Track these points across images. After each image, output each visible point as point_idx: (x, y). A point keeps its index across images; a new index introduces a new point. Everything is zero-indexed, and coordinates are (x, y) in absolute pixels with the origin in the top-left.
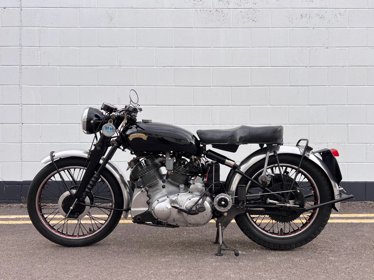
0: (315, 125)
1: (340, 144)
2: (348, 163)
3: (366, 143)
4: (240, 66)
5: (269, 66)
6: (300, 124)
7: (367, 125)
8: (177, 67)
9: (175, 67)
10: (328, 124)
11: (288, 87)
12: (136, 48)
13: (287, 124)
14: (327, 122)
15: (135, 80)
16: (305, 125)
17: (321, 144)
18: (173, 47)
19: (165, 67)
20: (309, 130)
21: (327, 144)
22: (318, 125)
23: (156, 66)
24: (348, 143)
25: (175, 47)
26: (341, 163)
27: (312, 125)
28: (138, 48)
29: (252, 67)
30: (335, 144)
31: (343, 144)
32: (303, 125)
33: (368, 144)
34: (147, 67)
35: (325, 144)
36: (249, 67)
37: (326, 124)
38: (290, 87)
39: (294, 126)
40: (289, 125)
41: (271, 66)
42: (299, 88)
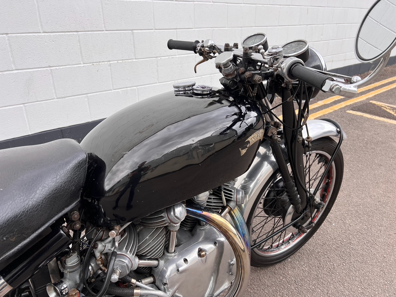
0: (88, 32)
1: (126, 61)
2: (138, 87)
3: (157, 57)
6: (63, 32)
7: (156, 31)
10: (106, 30)
13: (40, 33)
14: (105, 27)
16: (71, 33)
17: (100, 63)
20: (79, 42)
21: (108, 63)
22: (92, 32)
24: (136, 59)
26: (130, 88)
27: (83, 33)
30: (119, 61)
31: (129, 61)
32: (69, 33)
33: (158, 58)
35: (106, 63)
37: (103, 31)
39: (54, 36)
40: (43, 34)
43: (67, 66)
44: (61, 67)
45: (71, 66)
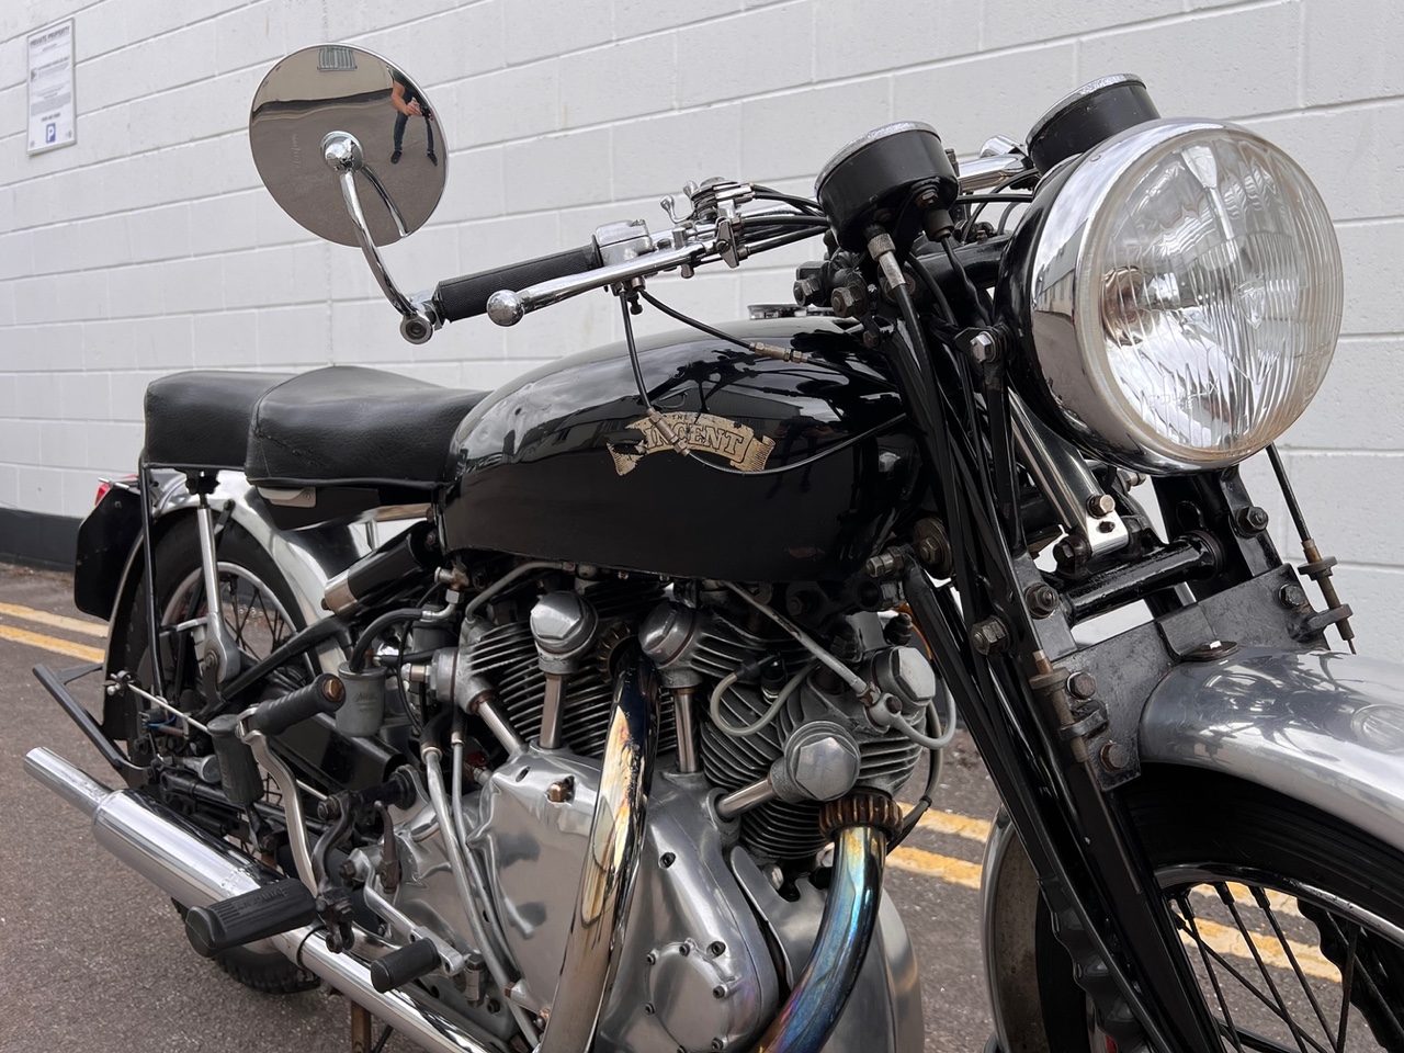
4: (1026, 39)
5: (1182, 14)
6: (1370, 335)
8: (751, 99)
9: (745, 100)
11: (1299, 115)
12: (613, 45)
15: (611, 180)
18: (739, 11)
19: (709, 104)
23: (681, 109)
25: (747, 10)
28: (621, 43)
29: (1084, 39)
34: (648, 118)
36: (1072, 41)
38: (1308, 114)
41: (1194, 12)
42: (1371, 111)
43: (1355, 454)
44: (1330, 454)
45: (1372, 454)
